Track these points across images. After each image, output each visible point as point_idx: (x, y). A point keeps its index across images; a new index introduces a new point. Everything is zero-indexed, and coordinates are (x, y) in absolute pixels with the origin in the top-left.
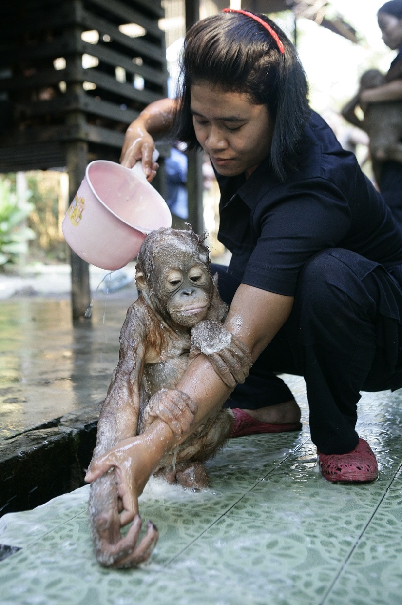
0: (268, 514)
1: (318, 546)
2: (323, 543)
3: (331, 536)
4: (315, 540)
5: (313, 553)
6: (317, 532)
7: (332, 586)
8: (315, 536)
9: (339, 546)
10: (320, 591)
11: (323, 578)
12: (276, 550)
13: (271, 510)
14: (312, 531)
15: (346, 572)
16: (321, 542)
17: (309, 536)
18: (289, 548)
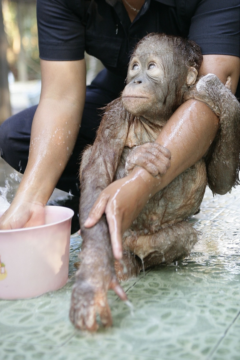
0: (164, 291)
1: (207, 315)
2: (211, 311)
3: (219, 305)
4: (204, 309)
5: (201, 320)
6: (207, 303)
7: (216, 347)
8: (205, 306)
9: (225, 314)
10: (206, 351)
11: (210, 341)
12: (169, 319)
13: (167, 287)
14: (202, 302)
15: (231, 334)
16: (210, 311)
17: (200, 306)
18: (181, 317)
